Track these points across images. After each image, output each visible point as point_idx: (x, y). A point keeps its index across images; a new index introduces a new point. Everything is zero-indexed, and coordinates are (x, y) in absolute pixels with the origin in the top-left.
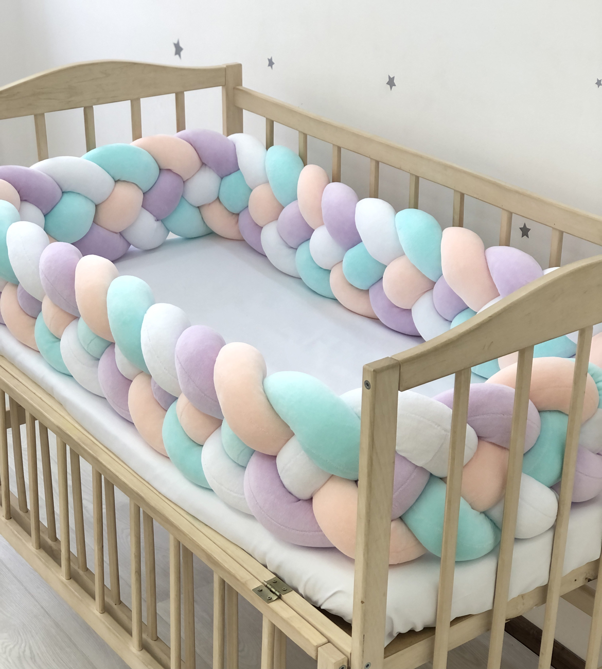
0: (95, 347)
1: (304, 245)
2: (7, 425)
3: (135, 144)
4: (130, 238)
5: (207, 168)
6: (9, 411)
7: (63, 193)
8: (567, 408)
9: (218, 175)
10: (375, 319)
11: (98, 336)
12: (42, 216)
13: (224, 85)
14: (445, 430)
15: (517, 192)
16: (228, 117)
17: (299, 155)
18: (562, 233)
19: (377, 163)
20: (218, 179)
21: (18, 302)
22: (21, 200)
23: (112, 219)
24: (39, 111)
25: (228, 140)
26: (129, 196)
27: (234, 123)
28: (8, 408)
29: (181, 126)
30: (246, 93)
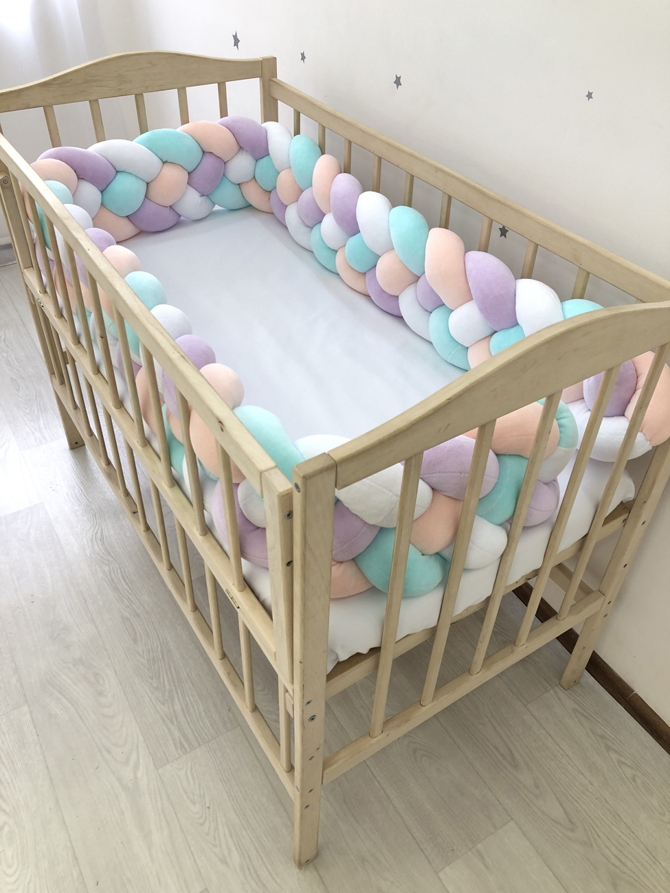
0: (114, 330)
1: (317, 226)
3: (181, 129)
4: (180, 210)
5: (244, 152)
7: (117, 172)
8: (528, 454)
9: (253, 158)
10: (368, 296)
12: (100, 193)
13: (261, 77)
14: (397, 496)
15: (498, 201)
16: (265, 106)
17: (319, 146)
18: (537, 245)
19: (380, 159)
20: (254, 161)
22: (78, 178)
23: (162, 194)
24: (93, 98)
25: (263, 127)
26: (173, 176)
27: (270, 113)
29: (224, 112)
30: (280, 85)
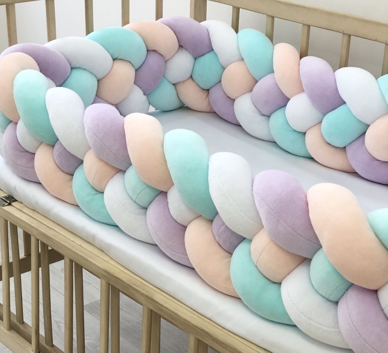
0: (146, 195)
1: (279, 111)
2: (10, 275)
3: (125, 29)
5: (184, 50)
6: (12, 263)
7: (72, 68)
9: (192, 55)
11: (149, 186)
16: (195, 8)
17: (267, 36)
19: (350, 37)
20: (192, 60)
21: (55, 161)
25: (201, 25)
26: (125, 73)
28: (11, 260)
29: (159, 15)
